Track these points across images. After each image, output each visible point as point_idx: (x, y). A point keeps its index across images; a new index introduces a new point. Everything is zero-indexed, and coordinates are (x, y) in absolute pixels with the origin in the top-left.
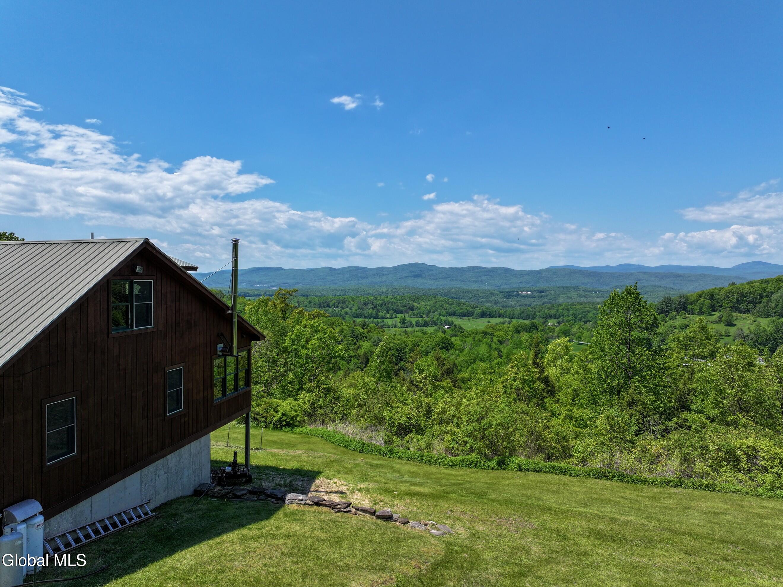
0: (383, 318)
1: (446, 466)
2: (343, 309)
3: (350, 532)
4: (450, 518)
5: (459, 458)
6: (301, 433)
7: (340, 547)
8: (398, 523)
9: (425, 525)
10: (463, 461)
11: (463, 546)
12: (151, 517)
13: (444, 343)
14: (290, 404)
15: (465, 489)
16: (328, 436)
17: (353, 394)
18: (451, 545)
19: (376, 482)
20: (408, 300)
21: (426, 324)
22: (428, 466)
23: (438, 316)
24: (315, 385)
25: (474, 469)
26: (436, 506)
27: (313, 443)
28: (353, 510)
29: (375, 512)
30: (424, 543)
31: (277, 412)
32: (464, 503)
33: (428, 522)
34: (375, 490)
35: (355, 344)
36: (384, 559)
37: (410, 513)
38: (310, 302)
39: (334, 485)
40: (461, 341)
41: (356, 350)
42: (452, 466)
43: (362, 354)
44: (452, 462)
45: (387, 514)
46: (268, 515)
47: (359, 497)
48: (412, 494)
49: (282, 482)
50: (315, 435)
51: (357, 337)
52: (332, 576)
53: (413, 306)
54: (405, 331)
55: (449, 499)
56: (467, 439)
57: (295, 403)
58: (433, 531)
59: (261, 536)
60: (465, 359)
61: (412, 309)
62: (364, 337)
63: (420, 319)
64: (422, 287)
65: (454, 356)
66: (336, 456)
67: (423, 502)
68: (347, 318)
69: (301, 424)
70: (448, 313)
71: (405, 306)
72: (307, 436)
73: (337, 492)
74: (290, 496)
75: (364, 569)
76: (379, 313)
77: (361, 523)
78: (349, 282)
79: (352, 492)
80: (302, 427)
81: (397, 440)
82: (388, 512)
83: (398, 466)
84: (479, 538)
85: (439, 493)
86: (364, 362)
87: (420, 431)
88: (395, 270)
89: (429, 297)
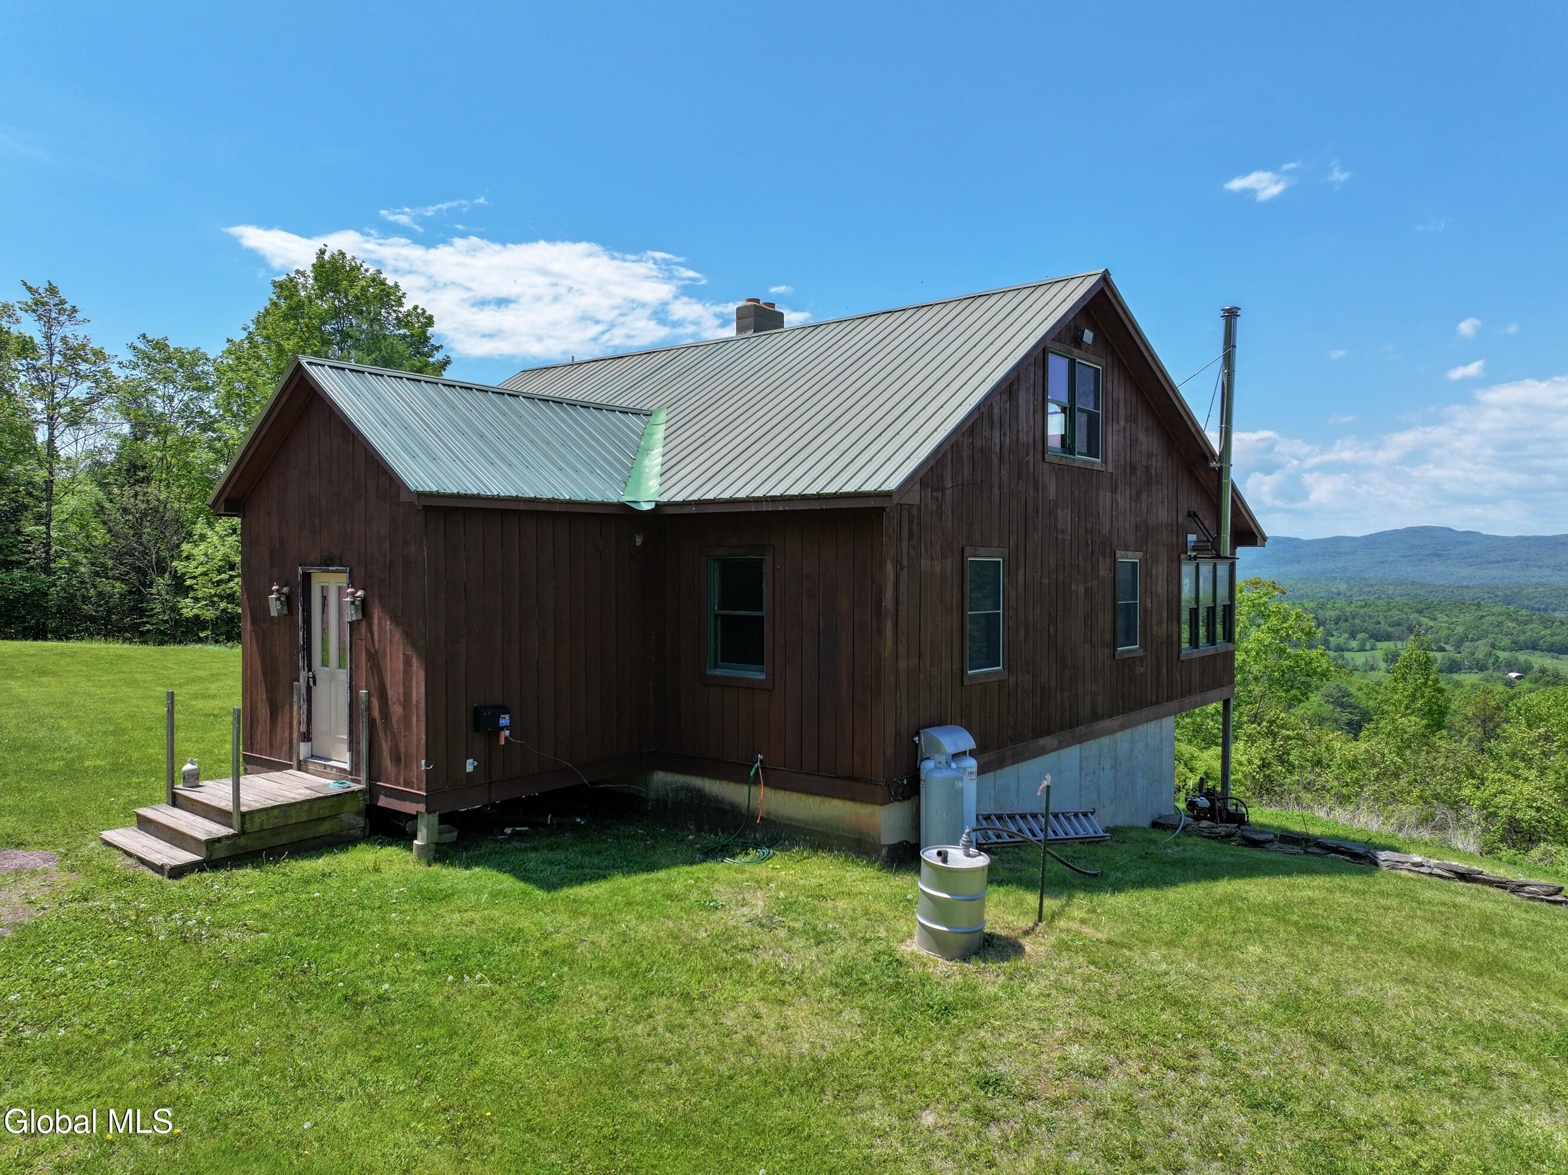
0: (1340, 649)
12: (1105, 839)
20: (1406, 610)
21: (1454, 667)
23: (1488, 649)
53: (1419, 624)
61: (1415, 631)
64: (1441, 582)
70: (1515, 642)
71: (1398, 624)
74: (1385, 856)
76: (1332, 639)
88: (1371, 542)
89: (1461, 605)
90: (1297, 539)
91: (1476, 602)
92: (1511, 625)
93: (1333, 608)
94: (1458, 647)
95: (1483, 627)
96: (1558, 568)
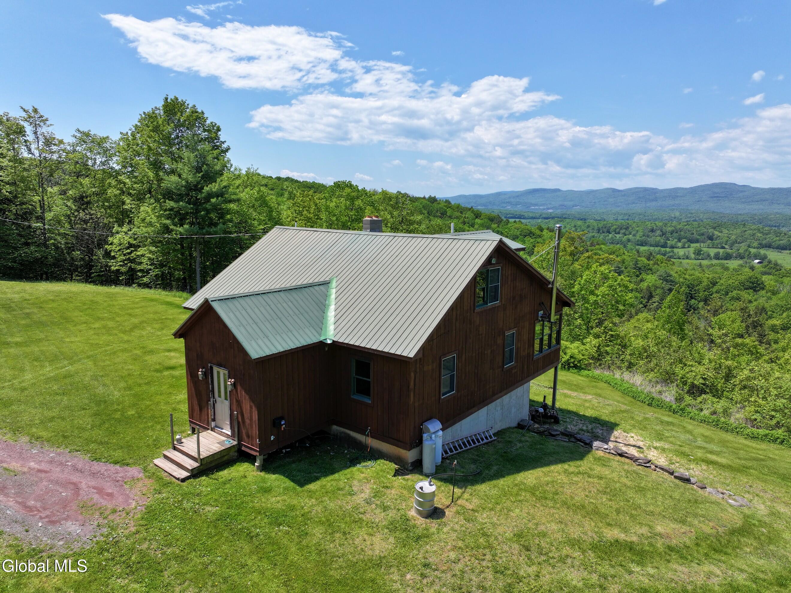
0: (672, 247)
1: (745, 436)
2: (625, 235)
3: (652, 485)
4: (749, 492)
5: (762, 432)
6: (587, 376)
7: (645, 496)
8: (695, 487)
9: (722, 493)
10: (766, 435)
11: (761, 521)
12: (494, 440)
13: (750, 282)
14: (578, 347)
15: (767, 467)
16: (616, 384)
17: (643, 345)
18: (748, 517)
19: (671, 443)
20: (707, 227)
21: (728, 257)
22: (724, 432)
23: (746, 248)
24: (602, 331)
25: (778, 446)
26: (734, 478)
27: (601, 389)
28: (653, 467)
29: (673, 472)
30: (722, 509)
31: (565, 354)
32: (765, 481)
33: (725, 491)
34: (670, 450)
35: (638, 276)
36: (683, 514)
37: (706, 479)
38: (588, 226)
39: (632, 439)
40: (776, 281)
41: (637, 283)
42: (752, 438)
43: (645, 287)
44: (753, 434)
45: (685, 477)
46: (581, 457)
47: (655, 455)
48: (710, 462)
49: (585, 428)
50: (602, 381)
51: (640, 269)
52: (640, 517)
53: (713, 235)
54: (700, 265)
55: (748, 475)
56: (773, 413)
57: (582, 347)
58: (730, 501)
59: (579, 473)
60: (779, 303)
61: (711, 238)
62: (648, 270)
63: (721, 251)
64: (728, 212)
65: (764, 299)
66: (625, 406)
67: (720, 472)
68: (629, 246)
69: (587, 367)
70: (760, 244)
71: (703, 234)
72: (593, 380)
73: (634, 446)
74: (596, 444)
75: (667, 518)
76: (669, 242)
77: (661, 479)
78: (634, 205)
79: (649, 448)
80: (589, 370)
81: (688, 399)
82: (686, 475)
83: (690, 427)
84: (780, 518)
85: (737, 466)
86: (646, 297)
87: (717, 394)
88: (694, 191)
89: (735, 224)
90: (656, 189)
91: (743, 223)
92: (759, 235)
93: (671, 226)
94: (731, 248)
95: (745, 236)
96: (788, 204)
